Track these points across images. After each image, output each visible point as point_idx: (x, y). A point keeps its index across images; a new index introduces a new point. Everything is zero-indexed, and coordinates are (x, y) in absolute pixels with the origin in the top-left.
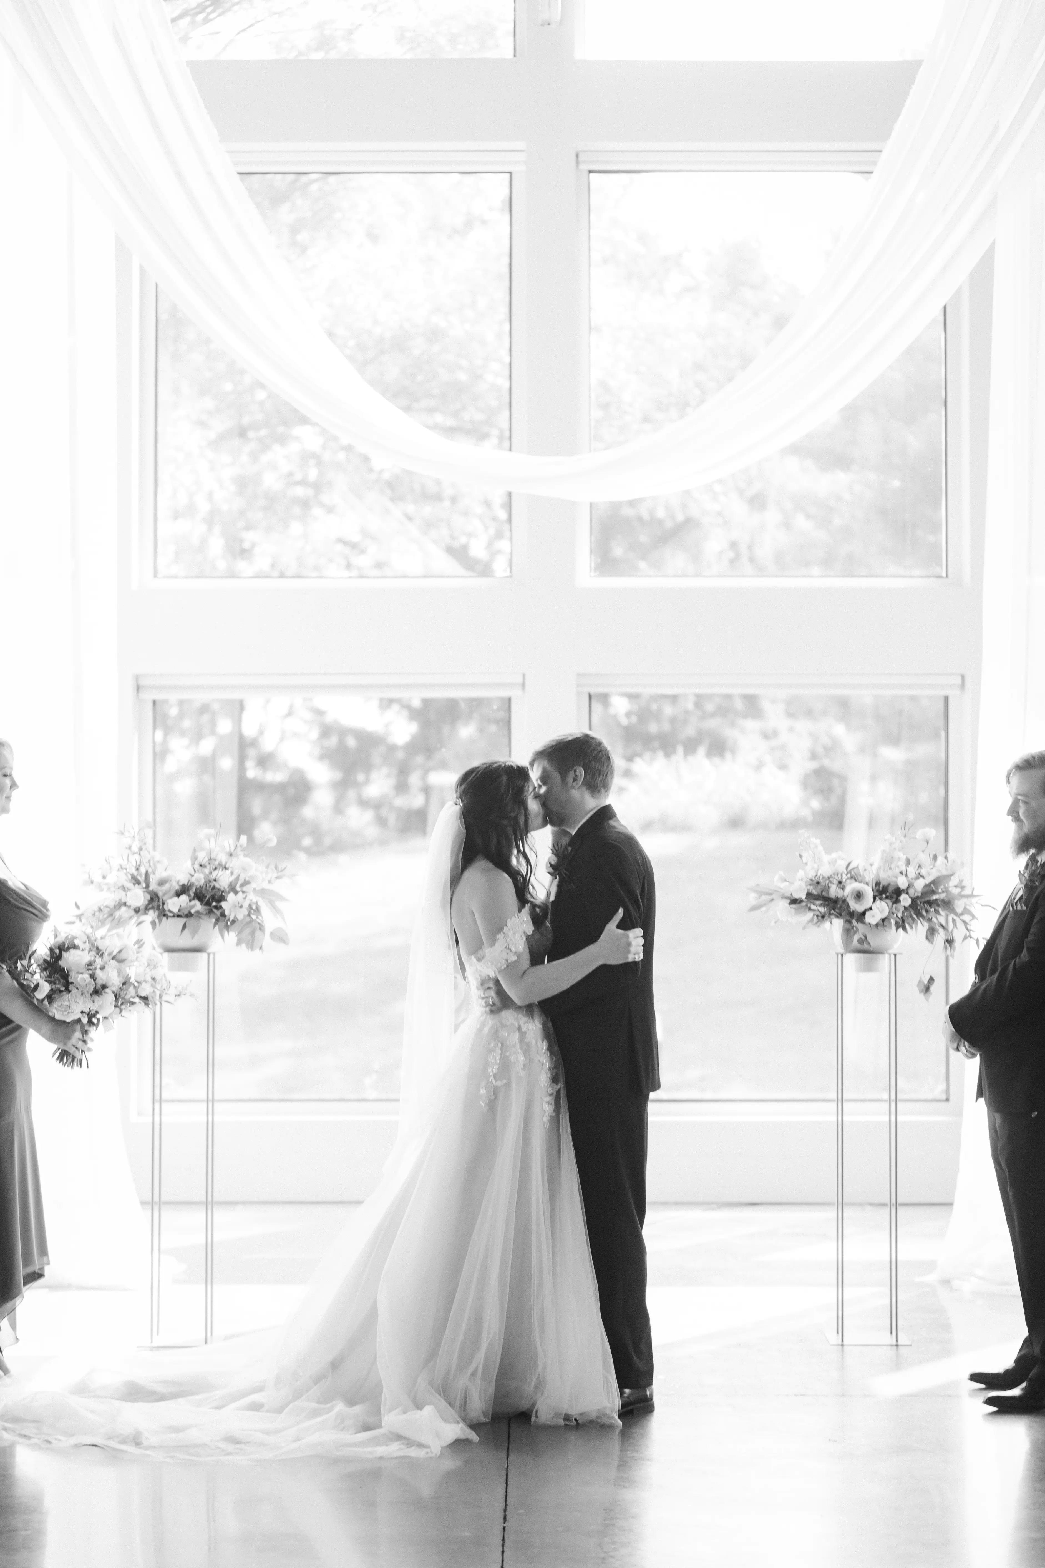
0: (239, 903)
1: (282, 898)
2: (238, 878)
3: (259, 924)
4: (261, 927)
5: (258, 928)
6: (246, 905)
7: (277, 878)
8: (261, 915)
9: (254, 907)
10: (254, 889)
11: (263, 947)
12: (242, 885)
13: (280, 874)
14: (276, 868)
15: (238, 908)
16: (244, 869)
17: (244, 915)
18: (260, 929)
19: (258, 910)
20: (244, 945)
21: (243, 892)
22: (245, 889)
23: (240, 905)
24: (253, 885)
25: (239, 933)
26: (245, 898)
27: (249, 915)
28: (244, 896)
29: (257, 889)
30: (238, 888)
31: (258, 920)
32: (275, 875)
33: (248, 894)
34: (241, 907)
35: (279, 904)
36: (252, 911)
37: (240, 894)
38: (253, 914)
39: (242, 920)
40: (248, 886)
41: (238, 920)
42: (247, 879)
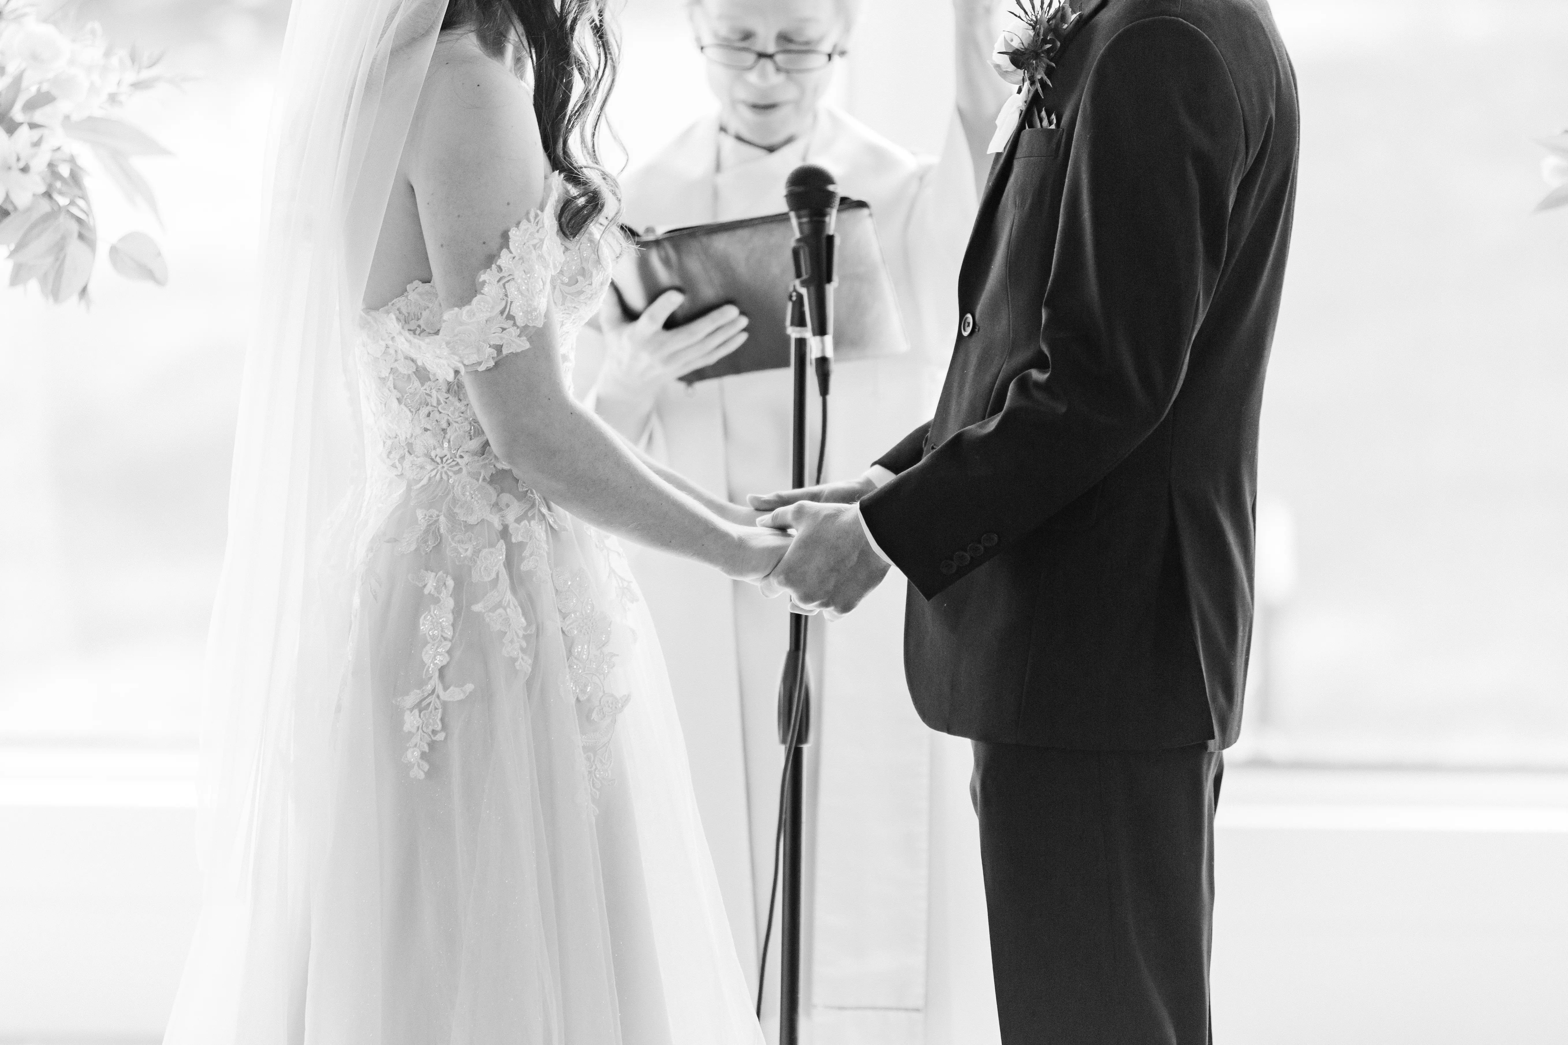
0: (18, 159)
1: (152, 147)
2: (17, 82)
3: (79, 220)
4: (85, 235)
5: (76, 235)
6: (39, 164)
7: (137, 86)
8: (84, 197)
9: (64, 170)
10: (67, 118)
11: (91, 288)
12: (31, 106)
13: (146, 74)
14: (133, 58)
15: (16, 174)
16: (35, 57)
17: (34, 195)
18: (81, 236)
19: (75, 178)
20: (33, 285)
21: (33, 126)
22: (38, 116)
23: (22, 164)
24: (63, 106)
25: (20, 246)
26: (37, 144)
27: (48, 195)
28: (35, 139)
29: (75, 117)
30: (17, 114)
31: (75, 210)
32: (131, 76)
33: (45, 132)
34: (25, 170)
35: (141, 164)
36: (58, 184)
37: (24, 132)
38: (61, 193)
39: (28, 210)
40: (48, 109)
41: (16, 209)
42: (45, 87)
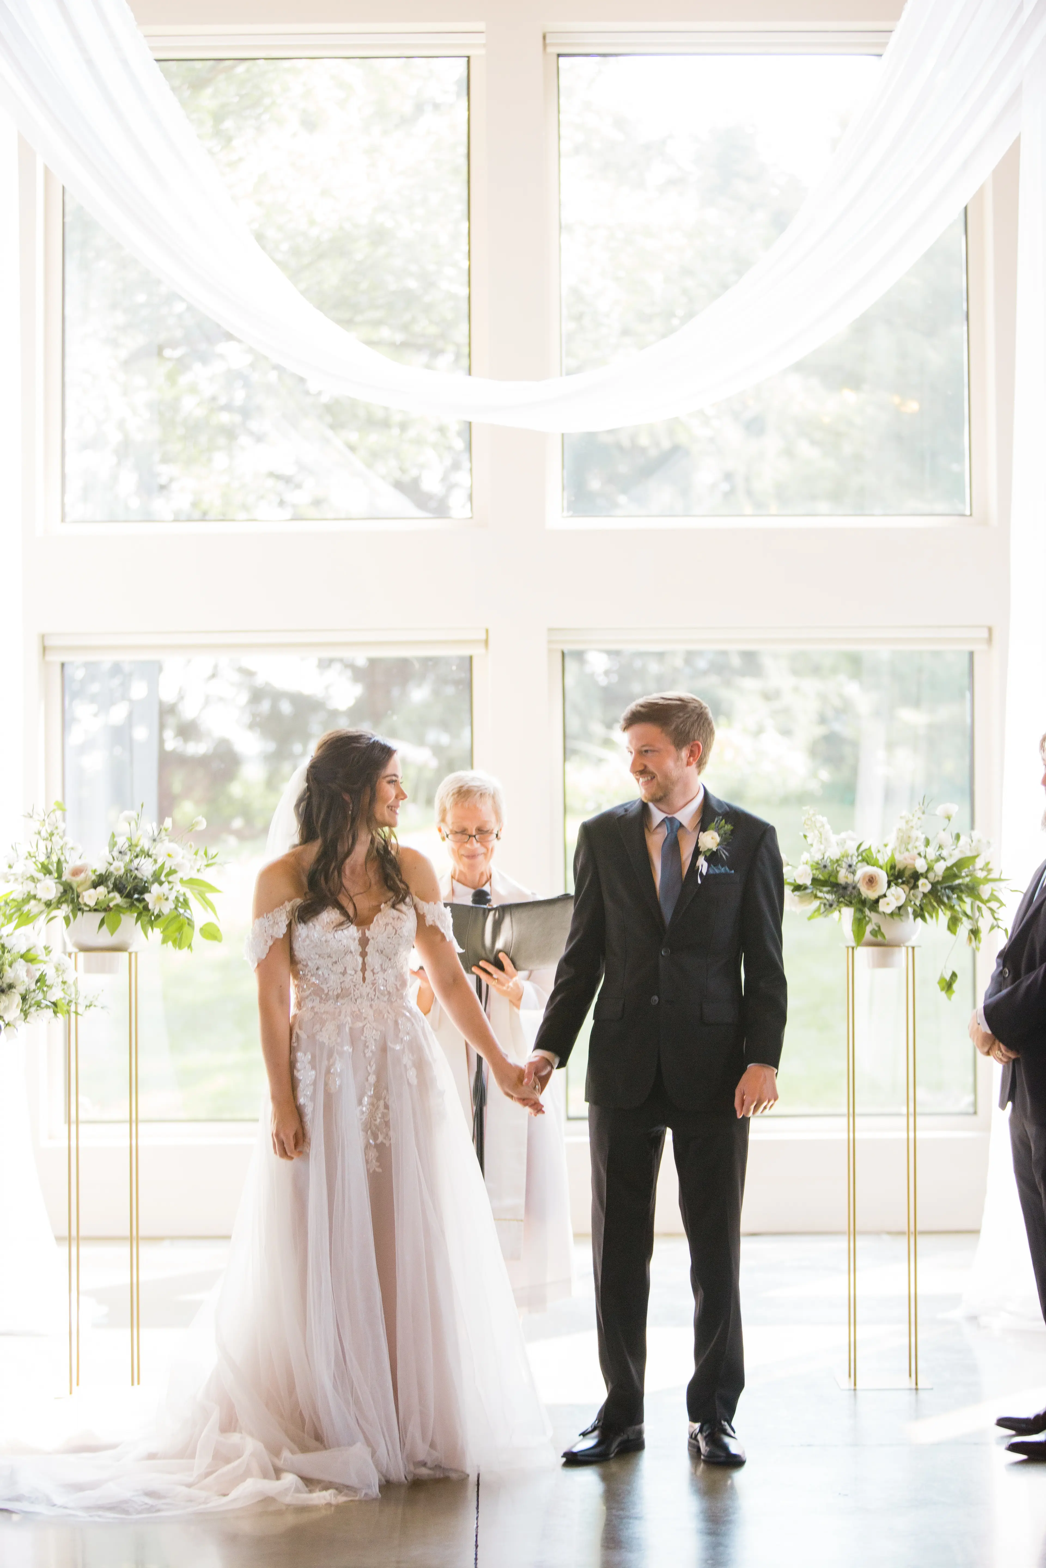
0: (164, 895)
1: (212, 889)
2: (162, 867)
3: (188, 918)
4: (190, 923)
5: (187, 923)
6: (172, 897)
7: (207, 866)
8: (190, 909)
9: (181, 899)
10: (181, 879)
11: (193, 944)
12: (168, 875)
13: (210, 862)
14: (206, 854)
15: (163, 901)
16: (169, 856)
17: (170, 909)
18: (189, 924)
19: (186, 903)
20: (170, 943)
21: (169, 882)
22: (171, 878)
23: (165, 897)
24: (180, 875)
25: (164, 930)
26: (171, 889)
27: (176, 908)
28: (170, 887)
29: (185, 879)
30: (163, 878)
31: (186, 914)
32: (205, 863)
33: (174, 884)
34: (167, 899)
35: (209, 896)
36: (180, 904)
37: (166, 885)
38: (180, 907)
39: (168, 915)
40: (174, 876)
41: (163, 914)
42: (173, 868)
